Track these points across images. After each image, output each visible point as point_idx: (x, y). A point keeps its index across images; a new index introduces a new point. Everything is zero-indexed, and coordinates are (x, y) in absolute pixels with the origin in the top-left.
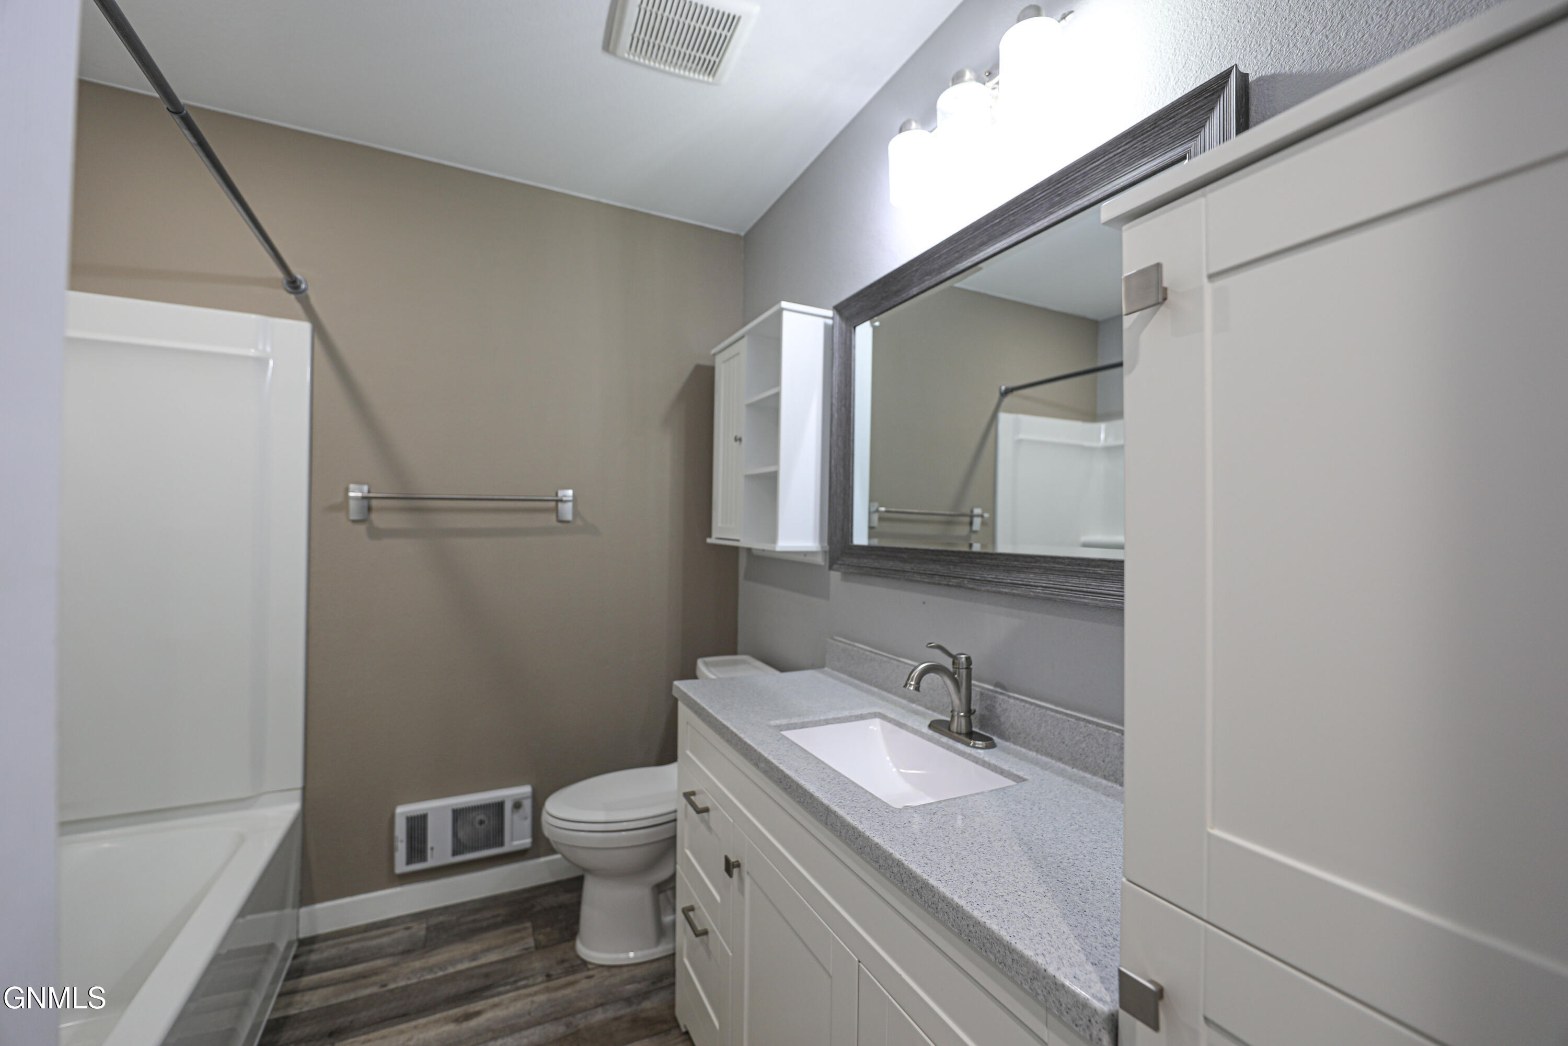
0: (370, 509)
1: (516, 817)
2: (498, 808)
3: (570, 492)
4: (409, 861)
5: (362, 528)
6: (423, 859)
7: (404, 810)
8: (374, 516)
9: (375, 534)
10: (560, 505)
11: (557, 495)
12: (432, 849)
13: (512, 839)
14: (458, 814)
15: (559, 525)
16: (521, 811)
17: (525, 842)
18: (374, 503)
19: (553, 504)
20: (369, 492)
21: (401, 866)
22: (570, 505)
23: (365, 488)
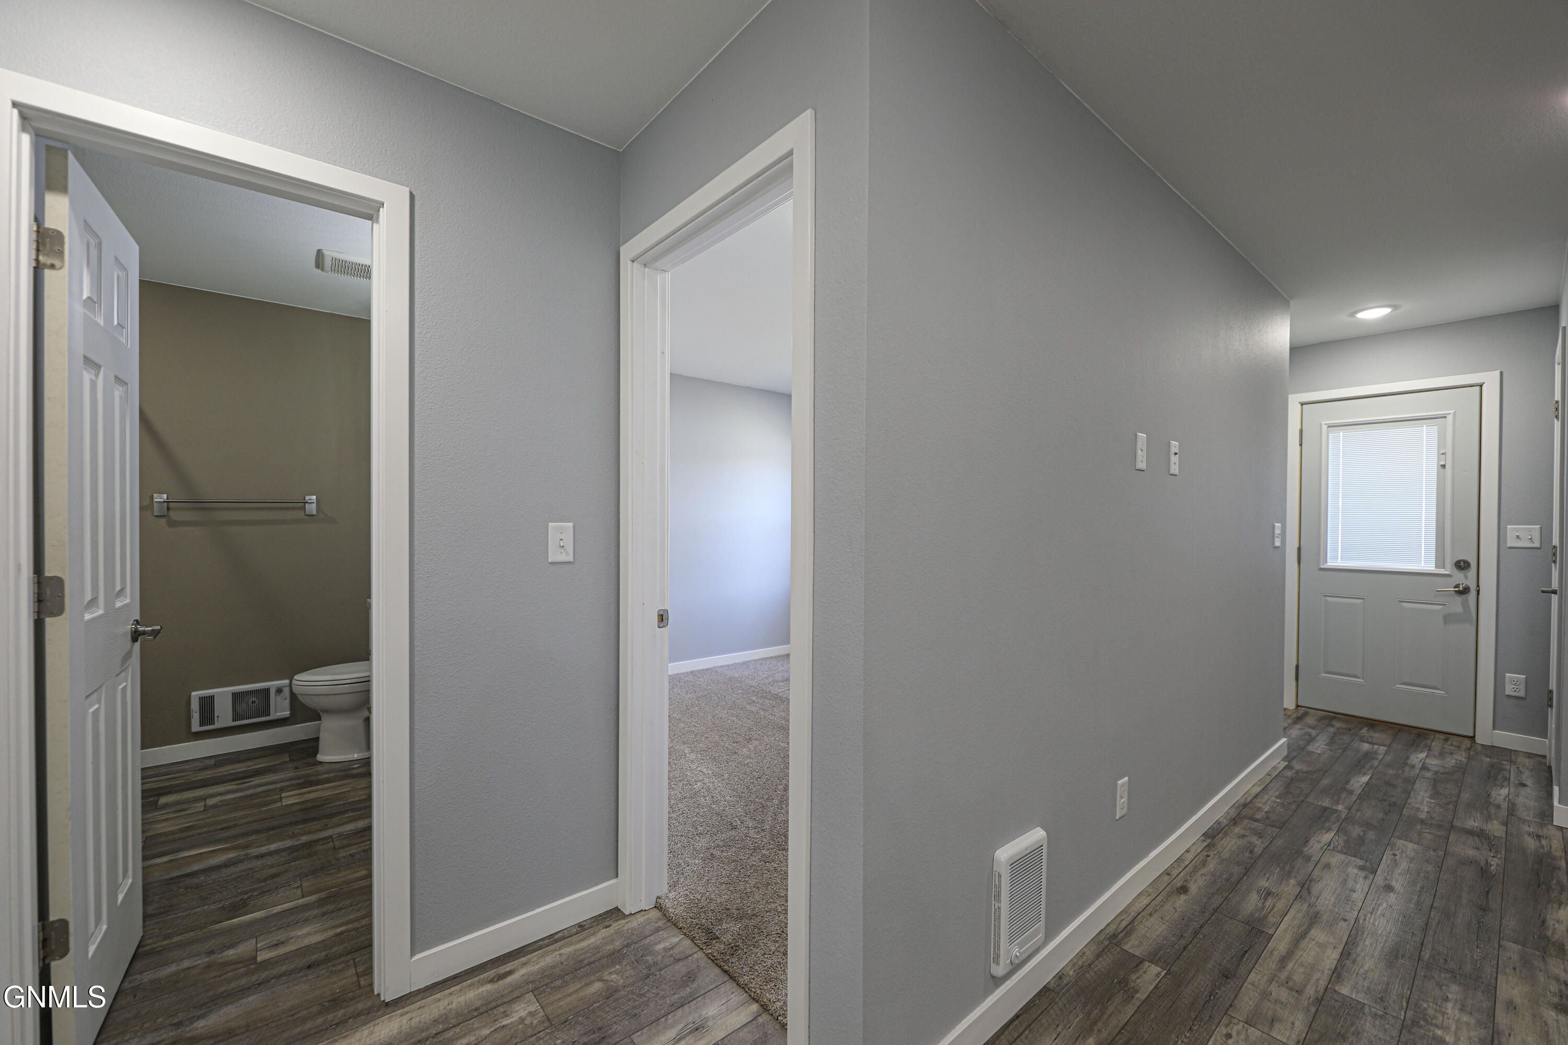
0: (168, 509)
1: (278, 698)
2: (267, 691)
3: (314, 497)
4: (202, 724)
5: (163, 521)
6: (212, 722)
7: (196, 694)
8: (171, 513)
9: (172, 524)
10: (307, 505)
11: (305, 499)
12: (218, 717)
13: (276, 712)
14: (236, 697)
15: (307, 517)
16: (282, 695)
17: (287, 713)
18: (171, 505)
19: (303, 504)
20: (167, 498)
21: (196, 727)
22: (314, 505)
23: (165, 496)
